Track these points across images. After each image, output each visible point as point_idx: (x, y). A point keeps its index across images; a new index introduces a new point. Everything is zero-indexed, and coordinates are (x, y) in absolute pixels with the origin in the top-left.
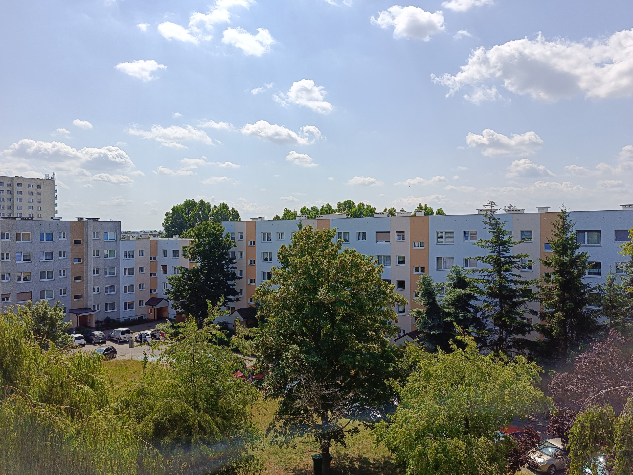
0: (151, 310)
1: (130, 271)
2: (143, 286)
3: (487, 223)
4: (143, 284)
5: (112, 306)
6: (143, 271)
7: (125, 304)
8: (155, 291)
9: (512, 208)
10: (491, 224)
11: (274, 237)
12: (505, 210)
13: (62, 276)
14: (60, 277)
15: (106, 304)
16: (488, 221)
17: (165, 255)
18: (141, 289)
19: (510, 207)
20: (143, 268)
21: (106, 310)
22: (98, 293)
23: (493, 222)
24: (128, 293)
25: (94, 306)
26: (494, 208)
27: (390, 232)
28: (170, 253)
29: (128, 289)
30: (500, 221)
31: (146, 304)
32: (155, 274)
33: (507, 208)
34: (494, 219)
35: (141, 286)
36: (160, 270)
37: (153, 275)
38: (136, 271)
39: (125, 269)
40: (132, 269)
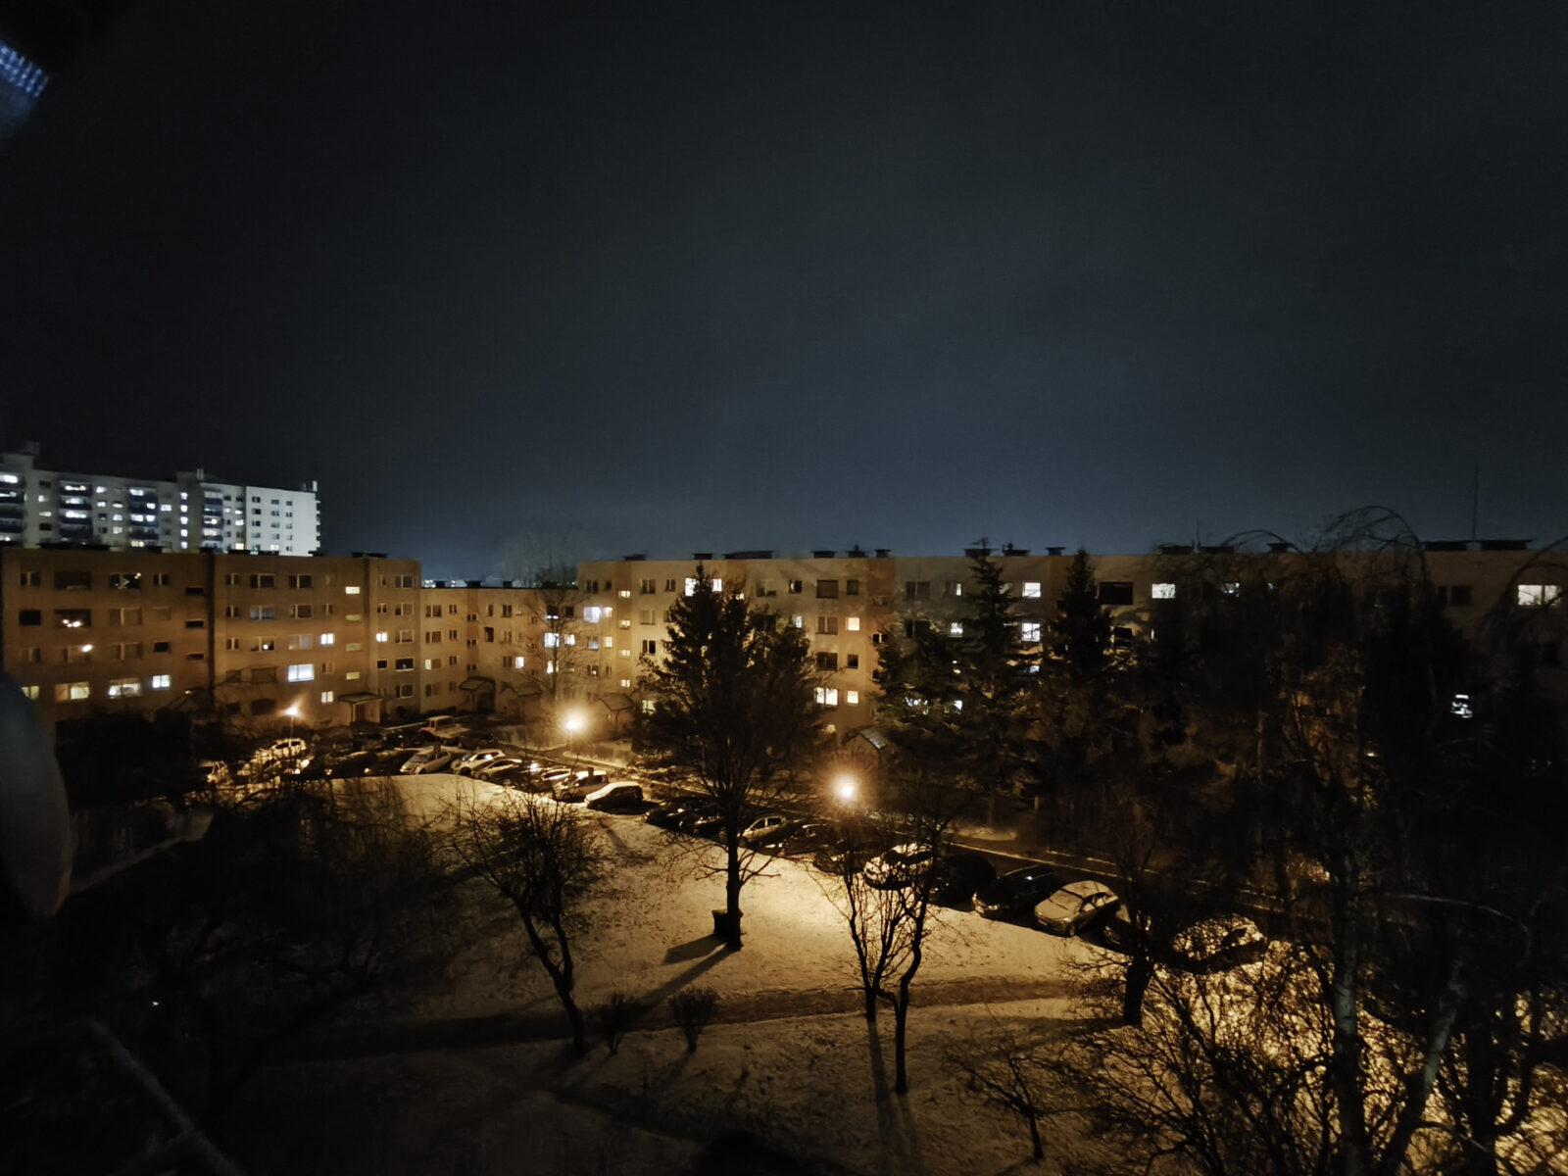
0: (468, 697)
1: (437, 637)
2: (455, 662)
3: (975, 569)
4: (455, 658)
5: (408, 690)
6: (455, 637)
7: (428, 687)
8: (474, 667)
9: (1014, 548)
10: (982, 571)
11: (660, 587)
12: (1003, 551)
15: (398, 689)
16: (978, 565)
17: (491, 613)
18: (453, 666)
19: (1010, 546)
20: (455, 632)
21: (398, 696)
22: (385, 669)
23: (985, 568)
25: (379, 690)
26: (987, 547)
27: (836, 582)
28: (498, 610)
30: (997, 567)
31: (460, 688)
32: (474, 642)
33: (1006, 549)
34: (988, 564)
35: (453, 660)
36: (483, 634)
37: (471, 643)
38: (444, 637)
39: (428, 634)
40: (439, 633)
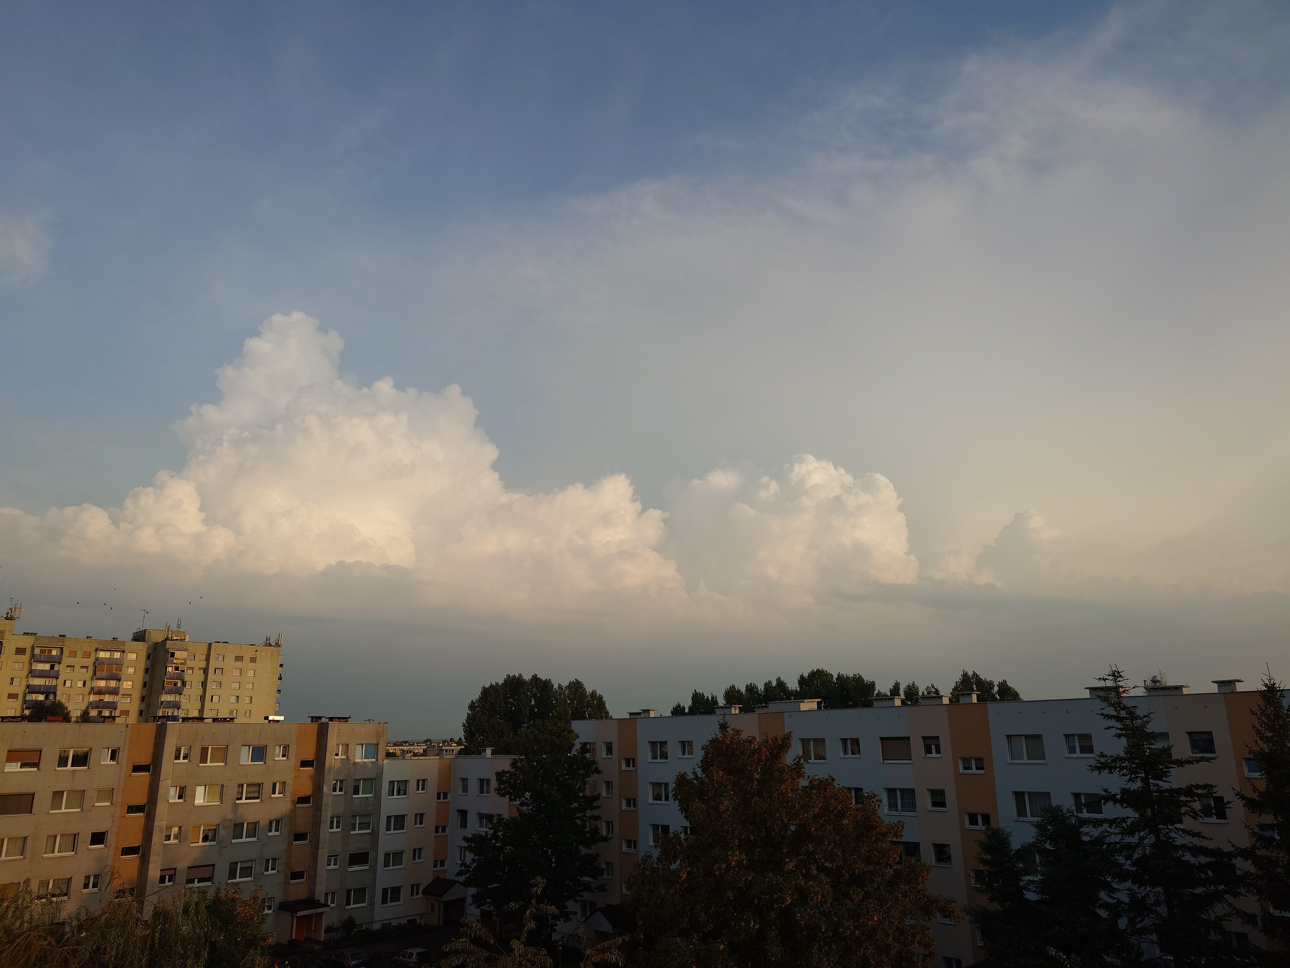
0: (433, 905)
1: (398, 821)
2: (420, 854)
3: (1109, 716)
4: (420, 850)
5: (360, 894)
6: (421, 823)
7: (385, 891)
8: (442, 864)
9: (1160, 683)
10: (1118, 719)
11: (674, 750)
12: (1146, 688)
13: (273, 833)
14: (269, 834)
15: (349, 892)
16: (1111, 711)
17: (465, 789)
18: (417, 861)
19: (1154, 681)
20: (422, 815)
21: (348, 903)
22: (336, 867)
23: (1123, 713)
24: (391, 868)
25: (327, 895)
26: (1120, 684)
27: (908, 738)
28: (474, 786)
29: (393, 858)
30: (1139, 712)
31: (424, 891)
32: (444, 829)
33: (1149, 684)
34: (1125, 708)
35: (417, 852)
36: (454, 819)
37: (440, 828)
38: (409, 821)
39: (389, 818)
40: (403, 817)
